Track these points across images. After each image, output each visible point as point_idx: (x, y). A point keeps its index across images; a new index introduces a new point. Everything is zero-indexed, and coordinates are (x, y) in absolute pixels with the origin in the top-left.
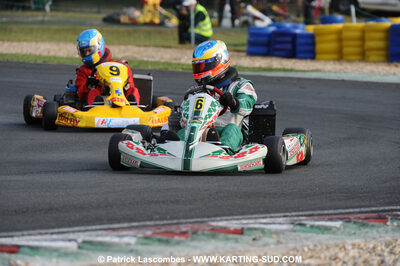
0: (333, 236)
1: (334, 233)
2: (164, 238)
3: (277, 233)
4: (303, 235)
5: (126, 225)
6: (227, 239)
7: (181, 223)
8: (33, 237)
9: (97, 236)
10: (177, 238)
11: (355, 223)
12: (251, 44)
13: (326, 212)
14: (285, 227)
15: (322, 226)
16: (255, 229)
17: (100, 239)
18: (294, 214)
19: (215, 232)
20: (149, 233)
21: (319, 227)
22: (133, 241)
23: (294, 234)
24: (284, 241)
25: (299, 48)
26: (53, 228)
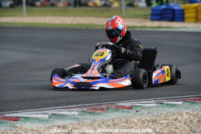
0: (176, 109)
1: (177, 107)
2: (92, 111)
3: (149, 108)
4: (161, 109)
5: (75, 106)
6: (124, 111)
7: (102, 104)
8: (27, 113)
9: (59, 111)
10: (98, 111)
11: (189, 102)
12: (152, 15)
13: (176, 97)
14: (153, 105)
15: (172, 104)
16: (138, 106)
17: (60, 113)
18: (160, 98)
19: (118, 108)
20: (85, 109)
21: (170, 105)
22: (76, 113)
23: (157, 108)
24: (152, 112)
25: (176, 16)
26: (39, 108)
